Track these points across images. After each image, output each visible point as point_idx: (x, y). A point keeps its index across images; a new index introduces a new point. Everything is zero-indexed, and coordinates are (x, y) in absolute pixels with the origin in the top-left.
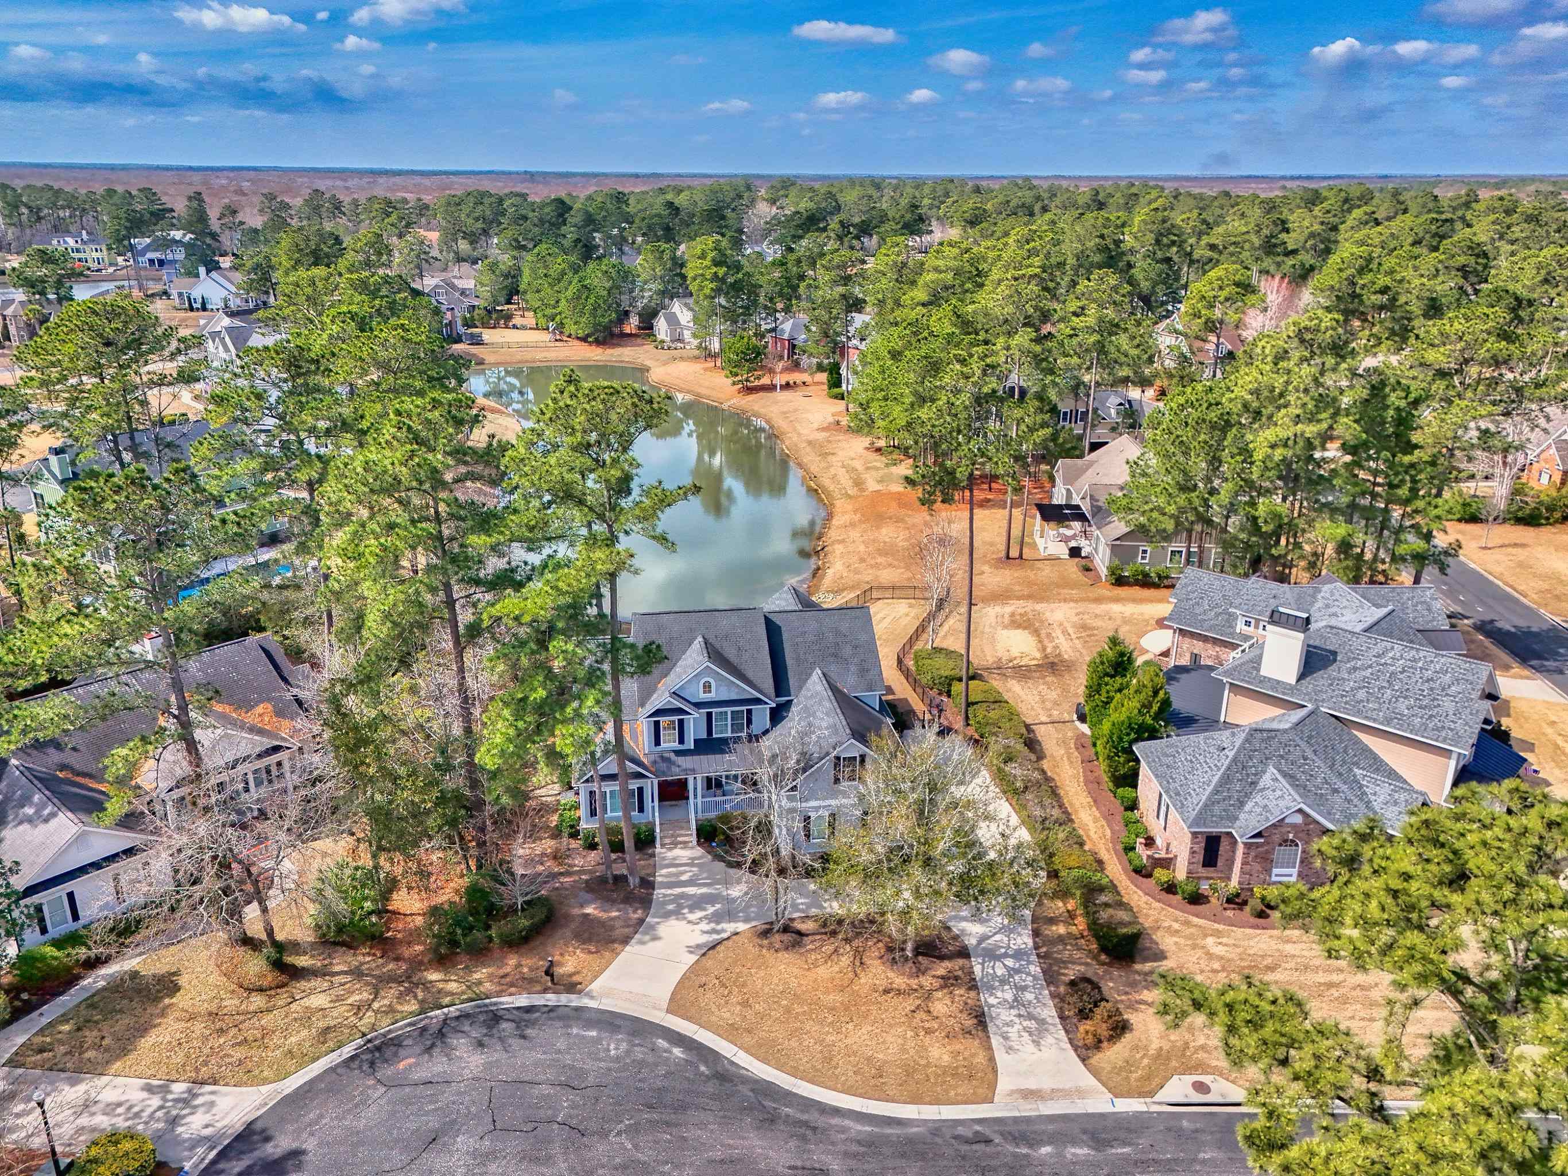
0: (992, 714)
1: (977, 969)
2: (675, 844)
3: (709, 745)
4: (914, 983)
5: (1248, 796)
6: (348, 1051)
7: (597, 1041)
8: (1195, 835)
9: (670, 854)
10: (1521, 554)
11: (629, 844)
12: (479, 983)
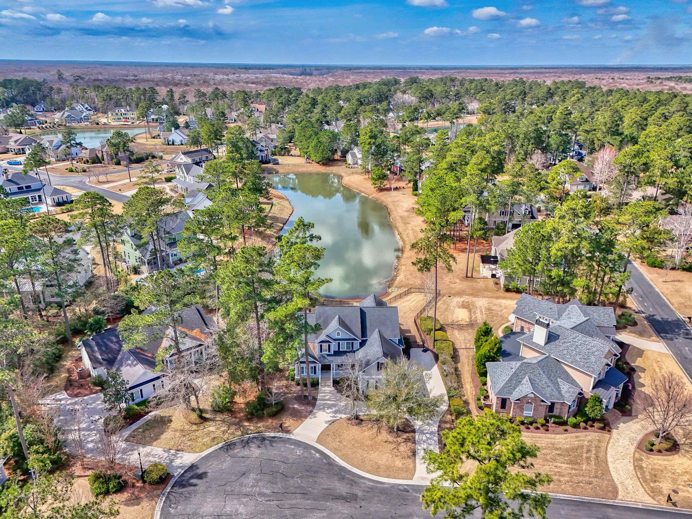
0: (443, 345)
1: (417, 437)
2: (325, 386)
3: (338, 353)
4: (395, 440)
5: (517, 386)
6: (220, 445)
7: (294, 449)
8: (498, 398)
9: (323, 389)
10: (679, 285)
11: (309, 385)
12: (260, 427)
